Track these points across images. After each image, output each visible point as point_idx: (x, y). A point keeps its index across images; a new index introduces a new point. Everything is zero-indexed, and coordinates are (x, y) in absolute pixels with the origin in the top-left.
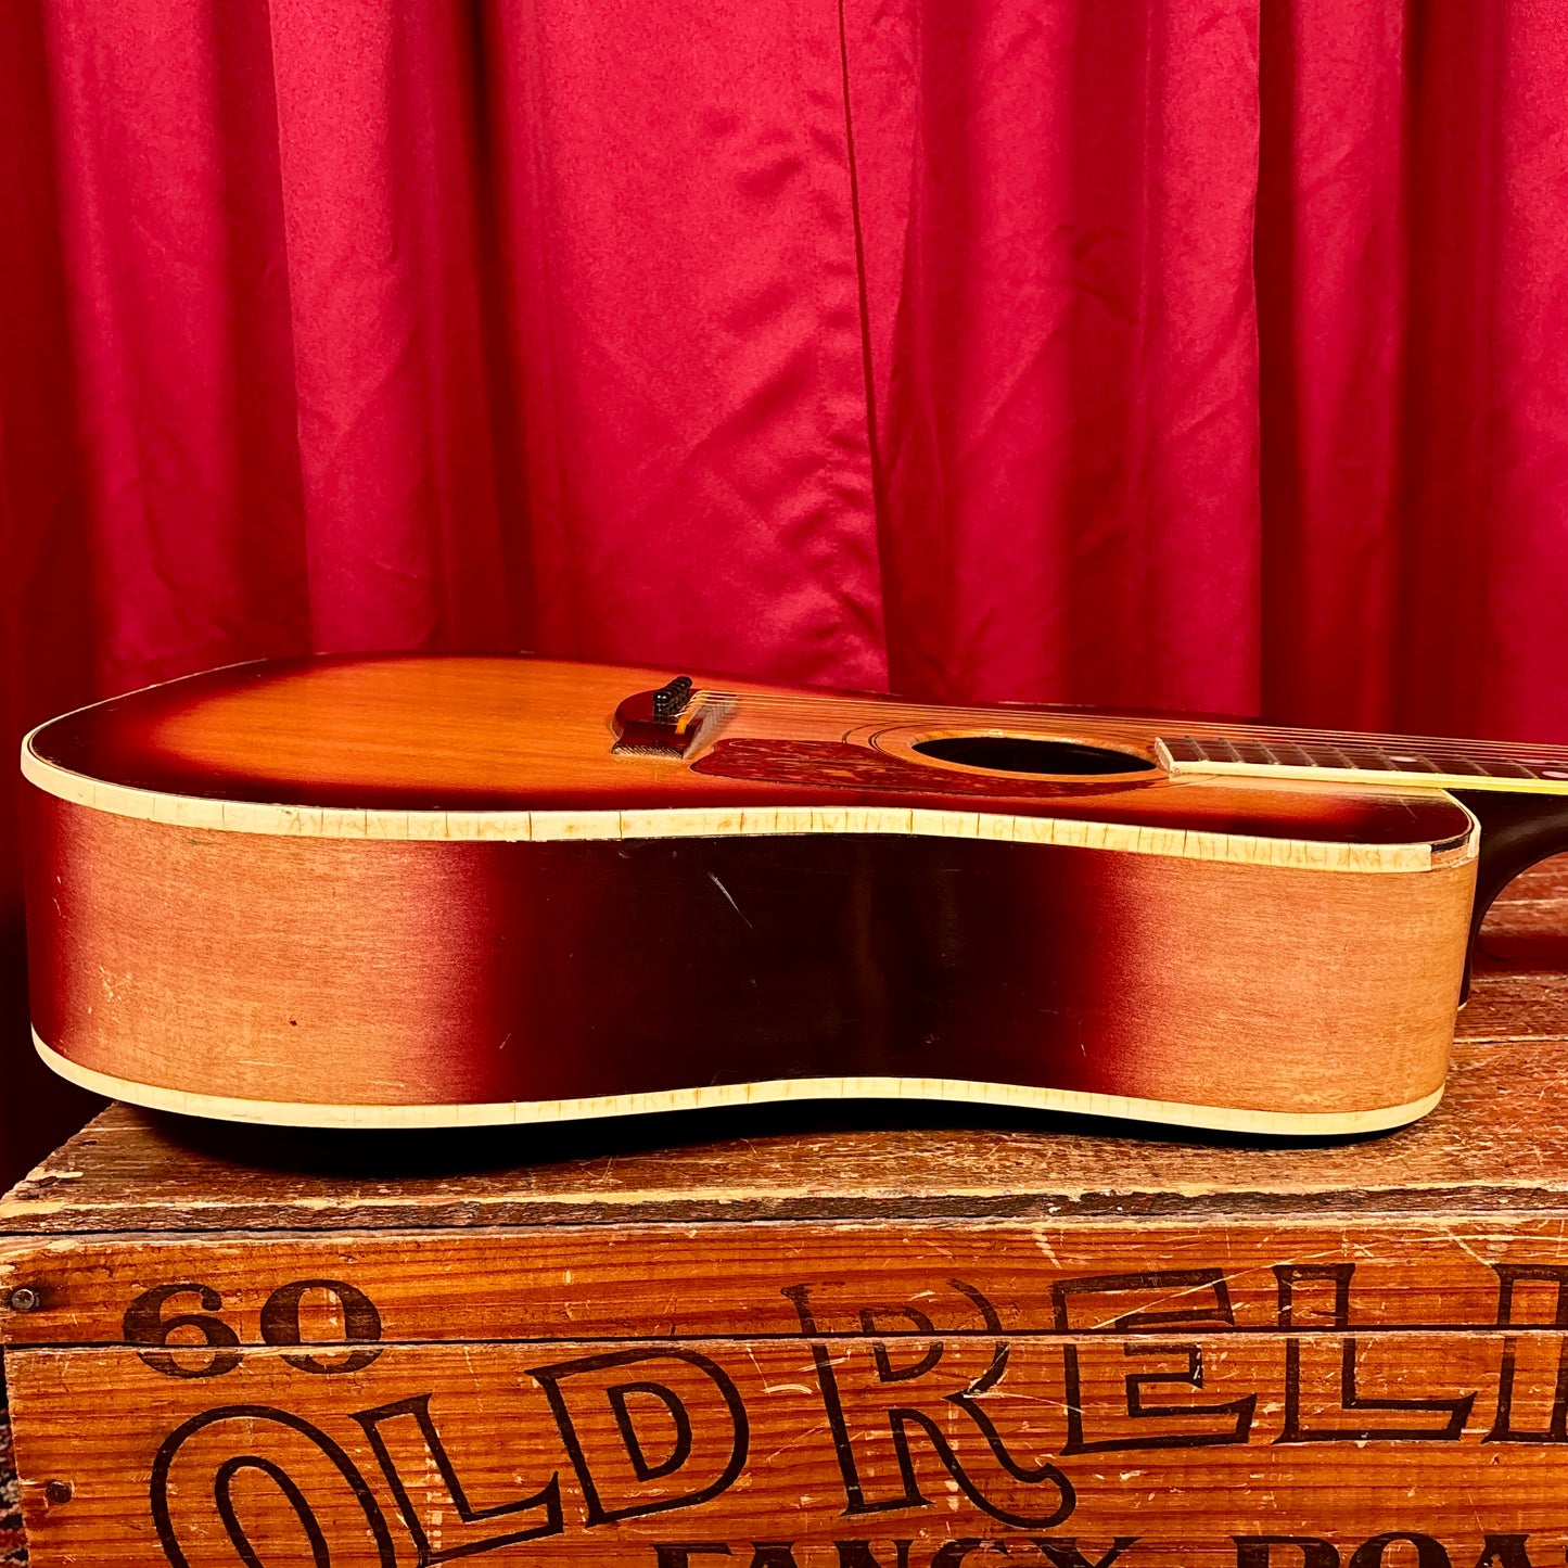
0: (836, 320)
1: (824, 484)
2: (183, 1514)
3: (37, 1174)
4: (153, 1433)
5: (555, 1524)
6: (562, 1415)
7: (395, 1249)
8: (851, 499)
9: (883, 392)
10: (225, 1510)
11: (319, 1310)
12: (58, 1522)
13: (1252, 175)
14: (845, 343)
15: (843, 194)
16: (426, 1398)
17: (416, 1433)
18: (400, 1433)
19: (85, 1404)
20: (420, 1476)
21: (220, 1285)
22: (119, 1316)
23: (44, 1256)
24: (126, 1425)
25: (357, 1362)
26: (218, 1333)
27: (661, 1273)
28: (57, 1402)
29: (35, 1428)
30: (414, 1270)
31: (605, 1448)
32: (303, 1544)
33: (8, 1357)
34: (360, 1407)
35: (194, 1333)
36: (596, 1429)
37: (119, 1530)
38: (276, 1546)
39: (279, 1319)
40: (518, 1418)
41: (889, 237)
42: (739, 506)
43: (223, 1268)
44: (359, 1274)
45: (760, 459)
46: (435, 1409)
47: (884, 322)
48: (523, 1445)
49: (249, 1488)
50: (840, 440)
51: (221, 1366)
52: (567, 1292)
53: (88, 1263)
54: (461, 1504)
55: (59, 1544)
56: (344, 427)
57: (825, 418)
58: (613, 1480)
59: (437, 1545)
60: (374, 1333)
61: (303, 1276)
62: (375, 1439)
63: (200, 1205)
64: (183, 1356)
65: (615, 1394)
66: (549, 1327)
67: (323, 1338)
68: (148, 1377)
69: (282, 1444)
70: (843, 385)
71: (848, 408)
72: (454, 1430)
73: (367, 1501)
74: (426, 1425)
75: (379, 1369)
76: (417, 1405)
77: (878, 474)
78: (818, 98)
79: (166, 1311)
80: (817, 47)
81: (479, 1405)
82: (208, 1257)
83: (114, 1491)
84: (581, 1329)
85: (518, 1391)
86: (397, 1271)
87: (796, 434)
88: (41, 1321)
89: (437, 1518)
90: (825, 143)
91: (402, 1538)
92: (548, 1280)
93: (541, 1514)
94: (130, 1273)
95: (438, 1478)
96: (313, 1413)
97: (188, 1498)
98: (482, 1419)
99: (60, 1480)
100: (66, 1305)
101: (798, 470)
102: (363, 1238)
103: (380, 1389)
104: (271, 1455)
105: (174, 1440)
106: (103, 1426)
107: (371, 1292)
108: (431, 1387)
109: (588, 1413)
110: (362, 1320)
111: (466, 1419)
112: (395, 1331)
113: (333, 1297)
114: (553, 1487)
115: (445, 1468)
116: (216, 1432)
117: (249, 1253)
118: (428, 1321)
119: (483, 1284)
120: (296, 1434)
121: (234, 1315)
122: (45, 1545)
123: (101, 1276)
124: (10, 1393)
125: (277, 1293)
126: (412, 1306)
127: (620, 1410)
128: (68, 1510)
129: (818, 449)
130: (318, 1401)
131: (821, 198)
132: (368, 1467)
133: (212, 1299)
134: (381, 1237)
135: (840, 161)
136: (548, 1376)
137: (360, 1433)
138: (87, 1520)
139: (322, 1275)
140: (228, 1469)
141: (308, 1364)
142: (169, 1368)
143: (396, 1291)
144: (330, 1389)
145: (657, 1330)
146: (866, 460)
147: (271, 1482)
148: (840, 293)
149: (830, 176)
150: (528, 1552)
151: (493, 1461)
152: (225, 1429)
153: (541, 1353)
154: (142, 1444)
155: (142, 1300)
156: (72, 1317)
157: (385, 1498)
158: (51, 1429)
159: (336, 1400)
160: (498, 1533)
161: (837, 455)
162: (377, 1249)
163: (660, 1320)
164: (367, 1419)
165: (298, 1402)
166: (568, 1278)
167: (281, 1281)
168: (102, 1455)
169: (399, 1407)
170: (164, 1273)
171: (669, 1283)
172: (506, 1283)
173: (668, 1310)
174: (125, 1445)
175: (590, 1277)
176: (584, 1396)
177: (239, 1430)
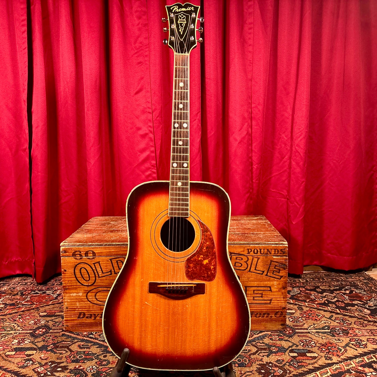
0: (152, 152)
1: (151, 171)
2: (77, 273)
3: (64, 242)
4: (74, 265)
5: (111, 274)
6: (112, 263)
7: (97, 248)
8: (154, 173)
9: (158, 160)
10: (81, 272)
11: (90, 253)
12: (65, 273)
13: (200, 137)
14: (153, 155)
15: (153, 138)
16: (100, 262)
17: (99, 265)
18: (97, 265)
19: (68, 262)
20: (99, 269)
21: (81, 251)
22: (72, 254)
23: (65, 248)
24: (72, 264)
25: (93, 258)
26: (81, 255)
27: (121, 250)
28: (66, 262)
29: (64, 264)
30: (99, 249)
31: (116, 267)
32: (88, 276)
33: (61, 257)
34: (93, 263)
35: (78, 255)
36: (115, 265)
37: (71, 274)
38: (85, 276)
39: (86, 254)
40: (108, 264)
41: (159, 142)
42: (141, 173)
43: (82, 249)
44: (94, 250)
45: (143, 168)
46: (100, 263)
47: (158, 152)
48: (108, 266)
49: (83, 270)
50: (152, 166)
51: (81, 259)
52: (113, 252)
53: (69, 249)
54: (102, 272)
55: (65, 276)
56: (93, 164)
57: (151, 163)
58: (117, 270)
59: (100, 276)
60: (95, 255)
61: (89, 250)
62: (95, 266)
63: (80, 244)
64: (78, 258)
65: (117, 261)
66: (111, 255)
67: (90, 256)
68: (74, 260)
69: (86, 266)
70: (153, 160)
71: (154, 162)
72: (102, 265)
73: (94, 272)
74: (99, 264)
75: (95, 259)
76: (99, 262)
77: (157, 170)
78: (150, 126)
79: (76, 253)
80: (150, 120)
81: (104, 262)
82: (80, 248)
83: (70, 270)
84: (114, 255)
85: (108, 261)
86: (97, 250)
87: (147, 165)
88: (65, 254)
89: (100, 273)
90: (151, 132)
91: (97, 275)
92: (111, 250)
93: (110, 273)
94: (73, 250)
95: (100, 270)
96: (89, 263)
97: (77, 271)
98: (105, 264)
99: (66, 269)
100: (67, 253)
101: (148, 169)
102: (94, 247)
103: (96, 261)
104: (85, 267)
105: (76, 266)
106: (70, 264)
107: (95, 251)
108: (100, 261)
109: (114, 263)
110: (94, 254)
111: (103, 264)
112: (97, 255)
113: (92, 252)
114: (111, 270)
115: (101, 269)
116: (80, 265)
117: (84, 248)
118: (100, 254)
119: (105, 251)
120: (88, 265)
121: (82, 254)
122: (64, 276)
123: (70, 250)
124: (61, 261)
125: (86, 252)
126: (99, 253)
127: (117, 263)
128: (66, 272)
129: (150, 167)
130: (90, 262)
131: (150, 138)
132: (94, 268)
133: (80, 252)
134: (96, 247)
135: (152, 134)
136: (111, 260)
137: (93, 265)
138: (68, 273)
139: (91, 250)
140: (81, 269)
141: (89, 258)
142: (76, 259)
143: (97, 251)
144: (91, 261)
145: (121, 255)
146: (156, 168)
147: (85, 270)
148: (153, 149)
149: (151, 135)
150: (108, 277)
151: (106, 268)
152: (81, 265)
153: (110, 258)
154: (73, 266)
155: (74, 252)
156: (67, 254)
157: (95, 271)
158: (65, 264)
159: (91, 262)
160: (106, 275)
161: (152, 168)
162: (96, 248)
163: (121, 254)
164: (94, 264)
165: (88, 262)
166: (113, 250)
167: (87, 250)
168: (69, 267)
169: (97, 263)
170: (76, 250)
171: (122, 251)
172: (107, 251)
173: (122, 253)
174: (72, 266)
175: (115, 250)
176: (114, 261)
177: (82, 265)
